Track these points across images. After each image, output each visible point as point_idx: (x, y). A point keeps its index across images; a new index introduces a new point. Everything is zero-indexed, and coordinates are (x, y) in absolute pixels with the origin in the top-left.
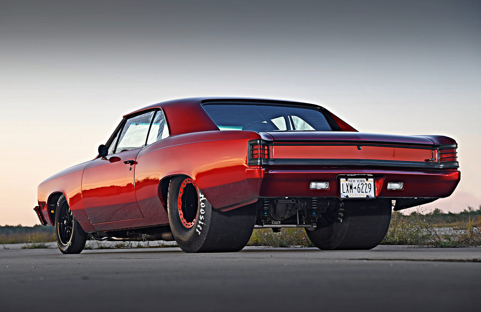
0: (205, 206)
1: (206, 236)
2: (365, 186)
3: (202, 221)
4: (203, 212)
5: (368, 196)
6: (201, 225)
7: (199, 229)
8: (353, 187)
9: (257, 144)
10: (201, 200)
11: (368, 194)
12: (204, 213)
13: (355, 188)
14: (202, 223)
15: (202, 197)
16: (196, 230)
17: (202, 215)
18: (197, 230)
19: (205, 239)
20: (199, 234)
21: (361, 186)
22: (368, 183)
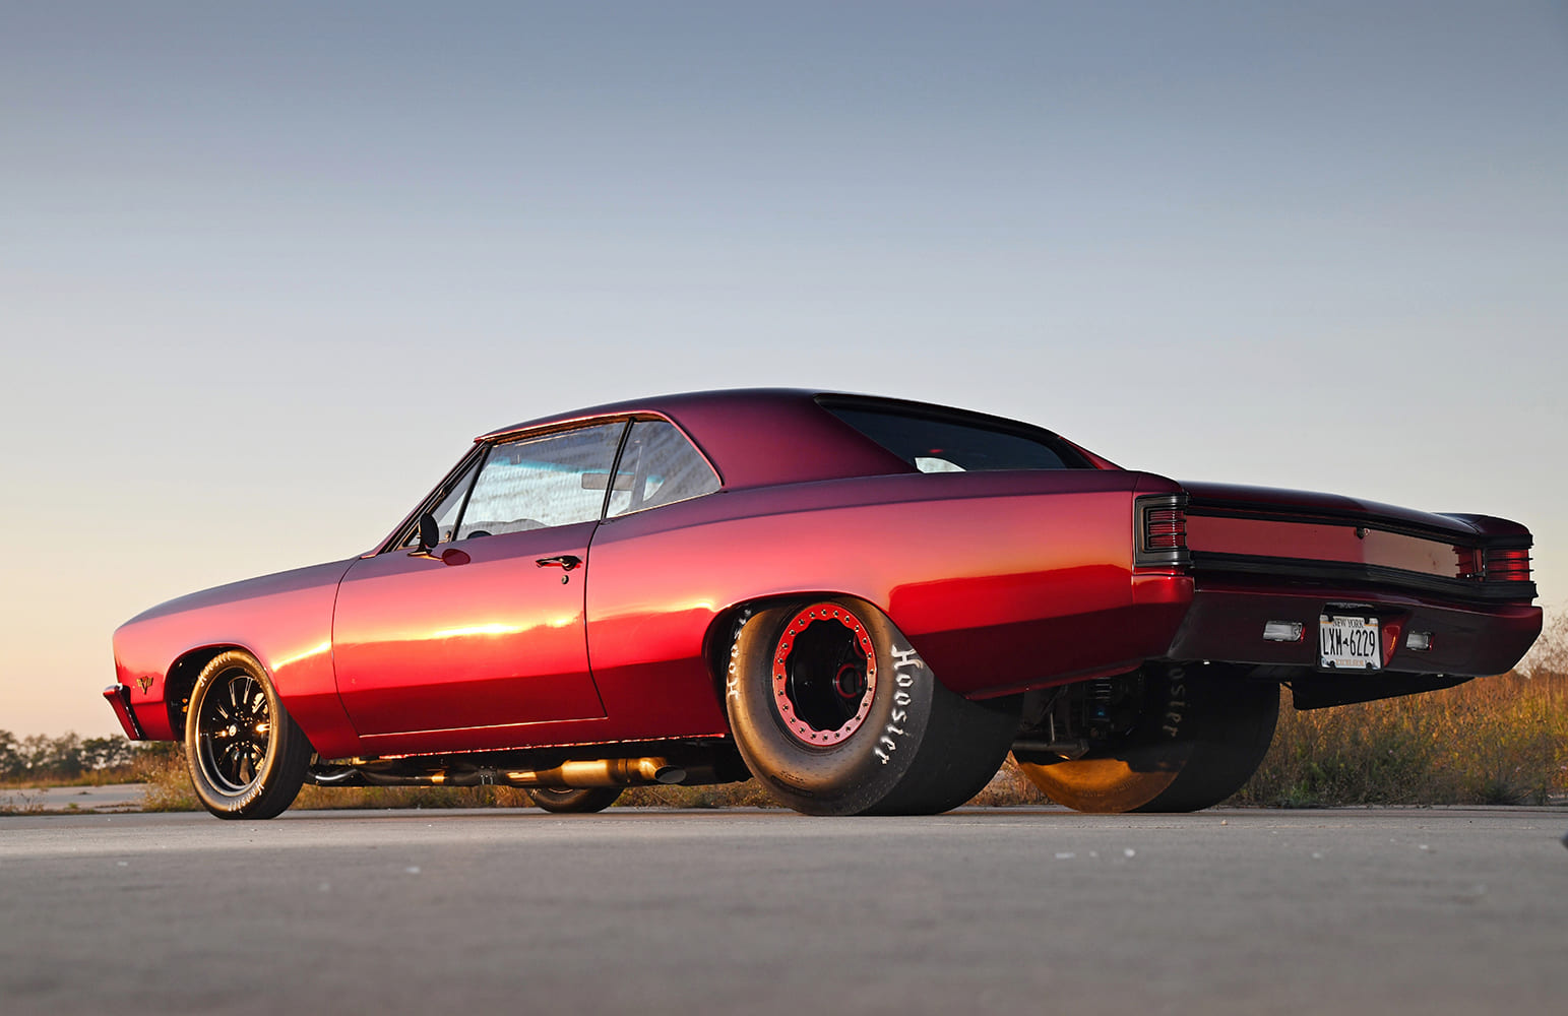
0: (911, 682)
1: (907, 768)
2: (1363, 638)
3: (899, 725)
4: (904, 699)
5: (1369, 665)
6: (893, 736)
7: (884, 748)
8: (1343, 640)
9: (1167, 507)
10: (897, 665)
11: (1370, 660)
12: (909, 704)
13: (1345, 642)
14: (900, 732)
15: (900, 659)
16: (872, 751)
17: (899, 708)
18: (878, 752)
19: (900, 776)
20: (884, 762)
21: (1356, 638)
22: (1368, 628)
